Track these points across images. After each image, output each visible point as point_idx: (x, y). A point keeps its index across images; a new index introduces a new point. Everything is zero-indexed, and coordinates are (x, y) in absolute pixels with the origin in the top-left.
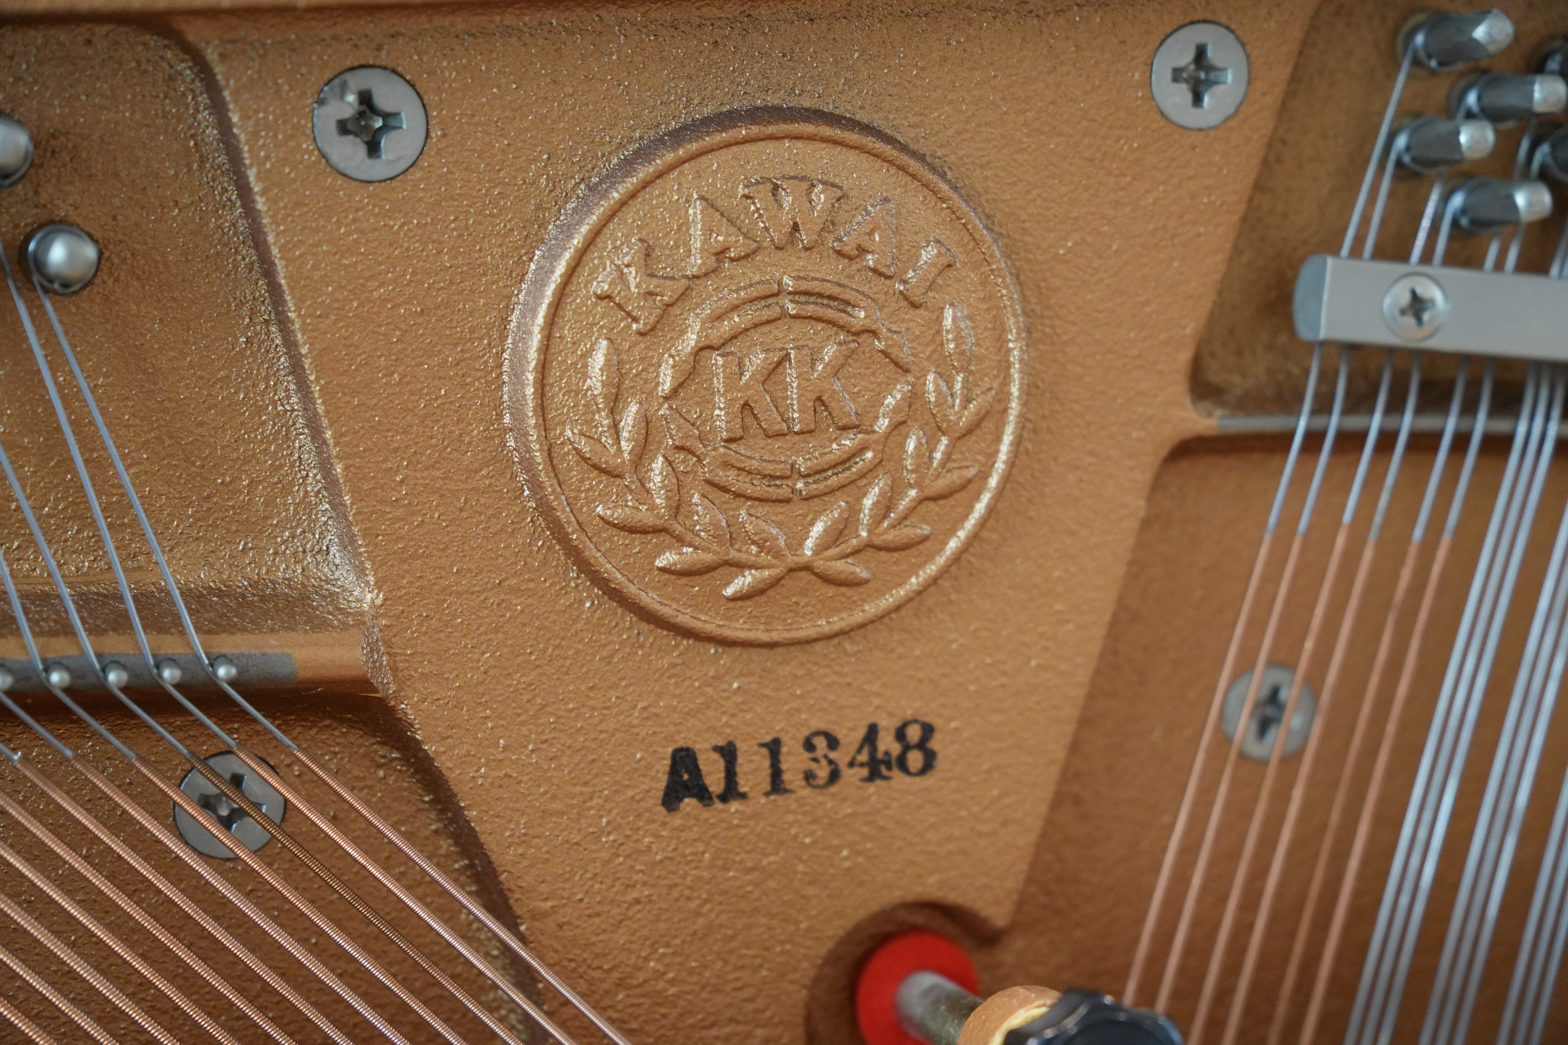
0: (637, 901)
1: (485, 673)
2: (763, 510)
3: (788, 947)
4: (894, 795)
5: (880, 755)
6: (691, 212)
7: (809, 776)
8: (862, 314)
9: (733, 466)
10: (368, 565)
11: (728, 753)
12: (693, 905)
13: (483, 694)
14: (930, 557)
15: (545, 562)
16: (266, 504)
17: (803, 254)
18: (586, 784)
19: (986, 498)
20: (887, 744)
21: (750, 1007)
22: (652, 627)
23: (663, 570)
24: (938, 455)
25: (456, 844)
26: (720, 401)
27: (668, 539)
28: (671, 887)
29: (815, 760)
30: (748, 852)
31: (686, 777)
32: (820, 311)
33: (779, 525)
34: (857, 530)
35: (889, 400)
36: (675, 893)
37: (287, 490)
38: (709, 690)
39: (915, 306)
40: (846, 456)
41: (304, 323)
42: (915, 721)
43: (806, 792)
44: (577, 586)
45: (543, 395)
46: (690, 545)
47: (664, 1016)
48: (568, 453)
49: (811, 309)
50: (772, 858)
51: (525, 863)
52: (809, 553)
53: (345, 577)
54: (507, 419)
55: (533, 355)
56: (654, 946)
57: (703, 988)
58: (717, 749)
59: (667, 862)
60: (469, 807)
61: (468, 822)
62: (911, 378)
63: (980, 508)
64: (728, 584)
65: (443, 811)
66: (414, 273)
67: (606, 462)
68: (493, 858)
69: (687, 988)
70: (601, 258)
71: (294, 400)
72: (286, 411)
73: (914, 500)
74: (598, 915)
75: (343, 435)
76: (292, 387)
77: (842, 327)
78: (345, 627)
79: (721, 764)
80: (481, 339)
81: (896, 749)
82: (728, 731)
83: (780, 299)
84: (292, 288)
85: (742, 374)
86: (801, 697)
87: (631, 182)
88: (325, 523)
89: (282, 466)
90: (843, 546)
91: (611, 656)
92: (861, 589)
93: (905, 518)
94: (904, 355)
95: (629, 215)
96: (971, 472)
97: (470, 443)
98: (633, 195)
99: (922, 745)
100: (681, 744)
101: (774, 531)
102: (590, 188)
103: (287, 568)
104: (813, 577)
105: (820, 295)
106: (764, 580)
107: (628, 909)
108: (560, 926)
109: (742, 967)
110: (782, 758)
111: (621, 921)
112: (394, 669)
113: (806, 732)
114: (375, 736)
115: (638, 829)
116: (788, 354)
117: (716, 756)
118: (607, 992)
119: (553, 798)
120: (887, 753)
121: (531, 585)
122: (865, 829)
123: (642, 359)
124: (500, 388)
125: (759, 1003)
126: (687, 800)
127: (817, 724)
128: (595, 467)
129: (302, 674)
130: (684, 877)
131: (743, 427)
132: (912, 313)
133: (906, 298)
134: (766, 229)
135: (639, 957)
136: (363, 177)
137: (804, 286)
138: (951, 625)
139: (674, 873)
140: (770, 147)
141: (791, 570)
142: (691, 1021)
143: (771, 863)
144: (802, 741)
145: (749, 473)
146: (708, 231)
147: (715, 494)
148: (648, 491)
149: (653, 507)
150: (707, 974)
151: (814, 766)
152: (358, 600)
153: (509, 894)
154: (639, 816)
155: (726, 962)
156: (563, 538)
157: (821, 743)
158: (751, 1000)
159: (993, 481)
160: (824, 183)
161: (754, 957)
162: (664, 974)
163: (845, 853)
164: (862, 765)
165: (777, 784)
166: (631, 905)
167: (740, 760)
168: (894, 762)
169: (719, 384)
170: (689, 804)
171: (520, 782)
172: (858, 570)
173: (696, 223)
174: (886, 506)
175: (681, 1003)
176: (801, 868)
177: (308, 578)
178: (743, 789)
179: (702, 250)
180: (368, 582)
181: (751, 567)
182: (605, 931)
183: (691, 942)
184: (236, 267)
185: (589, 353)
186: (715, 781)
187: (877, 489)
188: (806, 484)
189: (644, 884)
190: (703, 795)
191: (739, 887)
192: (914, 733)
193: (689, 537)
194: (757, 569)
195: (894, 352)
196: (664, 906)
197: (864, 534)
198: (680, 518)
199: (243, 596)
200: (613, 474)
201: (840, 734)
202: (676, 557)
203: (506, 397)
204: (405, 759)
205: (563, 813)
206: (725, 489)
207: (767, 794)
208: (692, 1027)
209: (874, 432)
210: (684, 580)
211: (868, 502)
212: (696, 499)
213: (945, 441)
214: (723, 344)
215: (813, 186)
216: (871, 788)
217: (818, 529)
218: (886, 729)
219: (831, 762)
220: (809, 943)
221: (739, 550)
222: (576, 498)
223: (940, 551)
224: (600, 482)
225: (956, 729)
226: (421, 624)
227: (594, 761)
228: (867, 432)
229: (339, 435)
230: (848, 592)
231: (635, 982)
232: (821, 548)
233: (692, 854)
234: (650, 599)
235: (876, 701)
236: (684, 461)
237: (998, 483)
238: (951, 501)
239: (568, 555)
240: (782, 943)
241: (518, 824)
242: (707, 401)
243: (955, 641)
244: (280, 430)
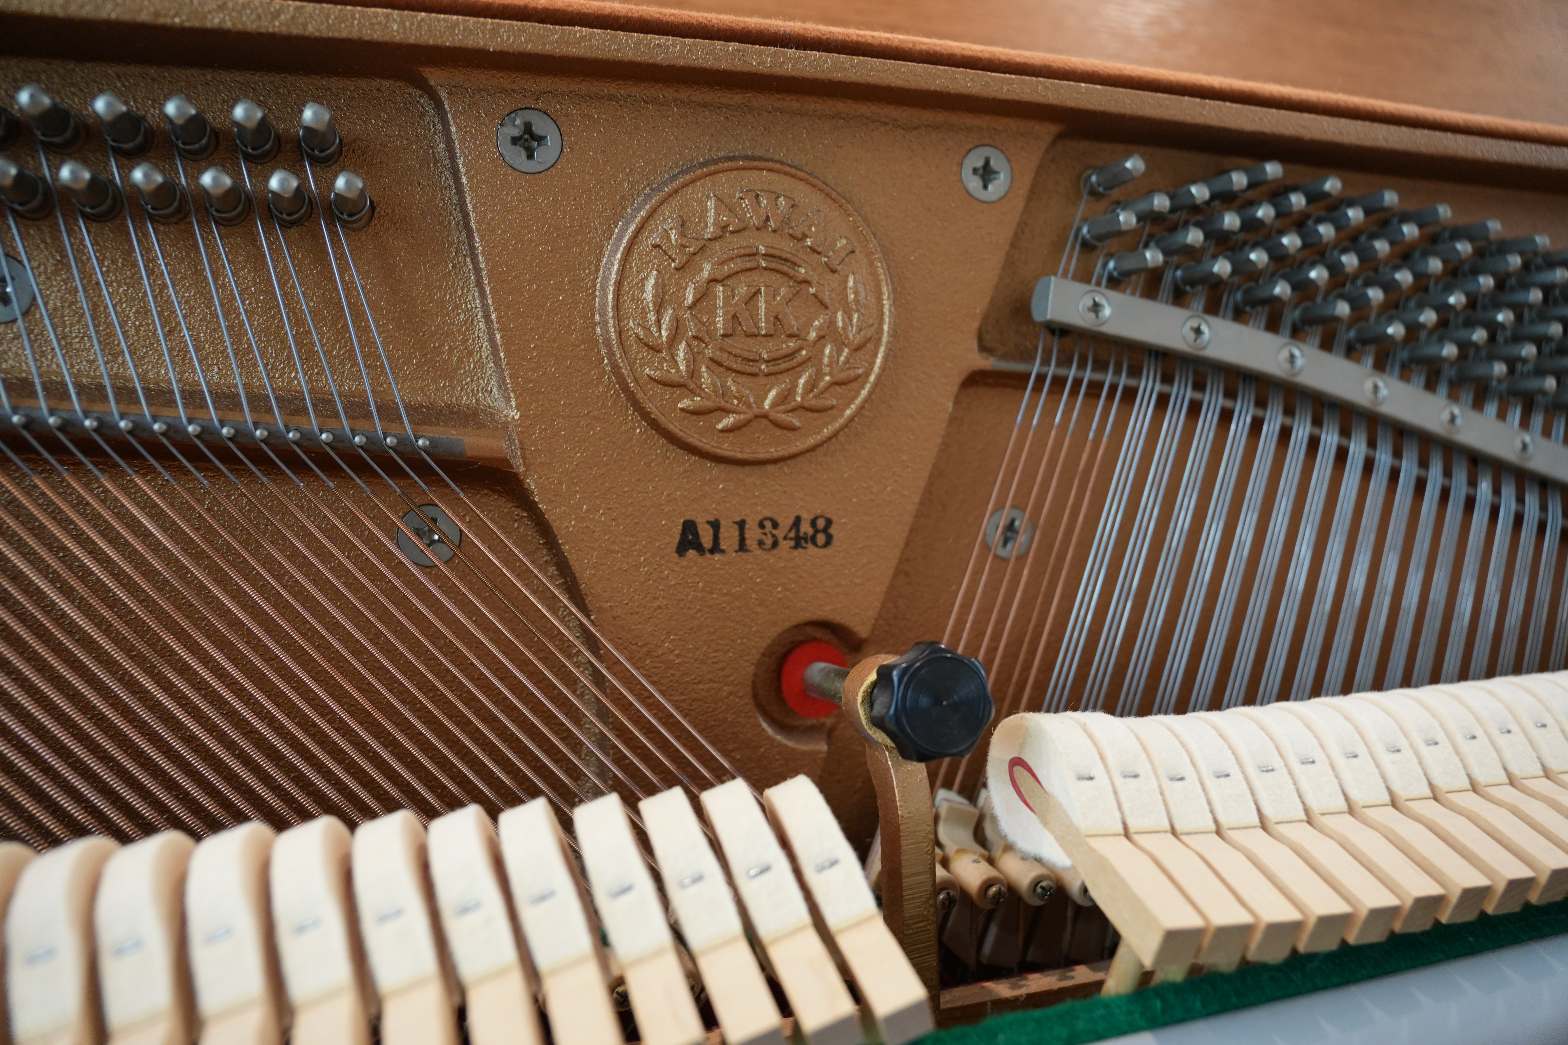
0: (659, 607)
1: (577, 465)
2: (742, 379)
3: (745, 640)
4: (808, 558)
5: (801, 534)
6: (709, 204)
7: (761, 543)
8: (803, 271)
9: (726, 351)
10: (512, 395)
11: (715, 525)
12: (691, 612)
13: (575, 478)
14: (835, 419)
15: (615, 403)
16: (458, 361)
17: (772, 234)
18: (632, 536)
19: (868, 386)
20: (806, 528)
21: (722, 673)
22: (675, 447)
23: (682, 410)
24: (842, 359)
25: (558, 569)
26: (720, 312)
27: (686, 392)
28: (679, 601)
29: (765, 534)
30: (724, 584)
31: (690, 537)
32: (779, 267)
33: (751, 389)
34: (795, 397)
35: (817, 323)
36: (682, 604)
37: (470, 353)
38: (706, 488)
39: (833, 271)
40: (790, 352)
41: (483, 249)
42: (822, 516)
43: (759, 552)
44: (633, 419)
45: (618, 300)
46: (699, 396)
47: (672, 675)
48: (631, 336)
49: (773, 265)
50: (738, 589)
51: (595, 580)
52: (767, 407)
53: (500, 404)
54: (597, 317)
55: (613, 277)
56: (669, 633)
57: (696, 660)
58: (709, 523)
59: (677, 586)
60: (564, 544)
61: (563, 553)
62: (829, 312)
63: (864, 393)
64: (719, 422)
65: (550, 550)
66: (549, 228)
67: (652, 342)
68: (577, 575)
69: (686, 660)
70: (656, 224)
71: (478, 301)
72: (472, 308)
73: (828, 383)
74: (636, 613)
75: (501, 317)
76: (477, 294)
77: (791, 278)
78: (497, 428)
79: (711, 531)
80: (584, 270)
81: (810, 531)
82: (716, 513)
83: (757, 257)
84: (478, 229)
85: (733, 297)
86: (758, 497)
88: (491, 375)
89: (468, 340)
90: (787, 405)
91: (650, 462)
92: (796, 433)
93: (822, 393)
94: (826, 296)
95: (674, 203)
96: (860, 371)
97: (575, 329)
98: (676, 192)
99: (825, 530)
100: (688, 518)
101: (747, 392)
102: (651, 189)
103: (468, 398)
104: (769, 423)
105: (780, 258)
106: (740, 420)
107: (654, 611)
108: (614, 618)
109: (718, 650)
110: (746, 531)
111: (650, 618)
112: (524, 458)
113: (760, 518)
114: (513, 502)
115: (662, 565)
116: (760, 289)
117: (708, 527)
118: (640, 658)
119: (613, 542)
120: (805, 533)
121: (606, 416)
122: (791, 576)
123: (677, 284)
124: (594, 298)
125: (727, 671)
126: (690, 551)
127: (766, 513)
128: (646, 345)
129: (469, 453)
130: (687, 596)
131: (734, 330)
132: (830, 276)
133: (828, 266)
134: (751, 217)
135: (659, 640)
136: (524, 170)
137: (770, 251)
138: (843, 463)
139: (681, 593)
140: (755, 174)
141: (756, 417)
142: (688, 679)
143: (737, 591)
144: (757, 522)
145: (735, 356)
146: (717, 214)
147: (715, 367)
148: (676, 362)
149: (678, 370)
150: (698, 653)
151: (764, 537)
152: (506, 416)
153: (585, 597)
154: (662, 558)
155: (709, 647)
156: (625, 389)
157: (768, 524)
158: (722, 669)
159: (872, 378)
160: (784, 196)
161: (726, 645)
162: (673, 651)
163: (779, 589)
164: (791, 539)
165: (742, 546)
166: (656, 609)
167: (722, 530)
168: (809, 539)
169: (720, 302)
170: (692, 553)
171: (594, 532)
172: (794, 421)
173: (711, 209)
174: (811, 386)
175: (682, 668)
176: (754, 595)
177: (479, 405)
178: (723, 547)
179: (714, 224)
180: (511, 406)
181: (733, 412)
182: (640, 623)
183: (689, 633)
184: (450, 224)
185: (646, 278)
186: (707, 540)
187: (807, 374)
188: (767, 366)
189: (664, 598)
190: (700, 549)
191: (718, 604)
192: (821, 523)
193: (698, 391)
194: (737, 413)
195: (820, 296)
196: (675, 611)
197: (799, 399)
198: (694, 380)
199: (441, 411)
200: (657, 350)
201: (780, 520)
202: (690, 403)
203: (597, 305)
204: (529, 517)
205: (619, 552)
206: (720, 364)
207: (736, 551)
208: (687, 682)
209: (807, 340)
210: (694, 418)
211: (802, 381)
212: (703, 369)
213: (846, 350)
214: (724, 280)
215: (778, 197)
216: (796, 553)
217: (772, 394)
218: (805, 519)
219: (773, 536)
220: (757, 640)
221: (727, 402)
222: (635, 363)
223: (841, 416)
224: (648, 354)
225: (845, 523)
226: (541, 433)
227: (637, 523)
228: (803, 340)
229: (499, 318)
230: (790, 434)
231: (656, 654)
232: (774, 405)
233: (691, 582)
234: (674, 427)
235: (801, 503)
236: (698, 346)
237: (875, 379)
238: (848, 387)
239: (628, 400)
240: (742, 638)
241: (592, 556)
242: (712, 312)
243: (846, 472)
244: (468, 319)
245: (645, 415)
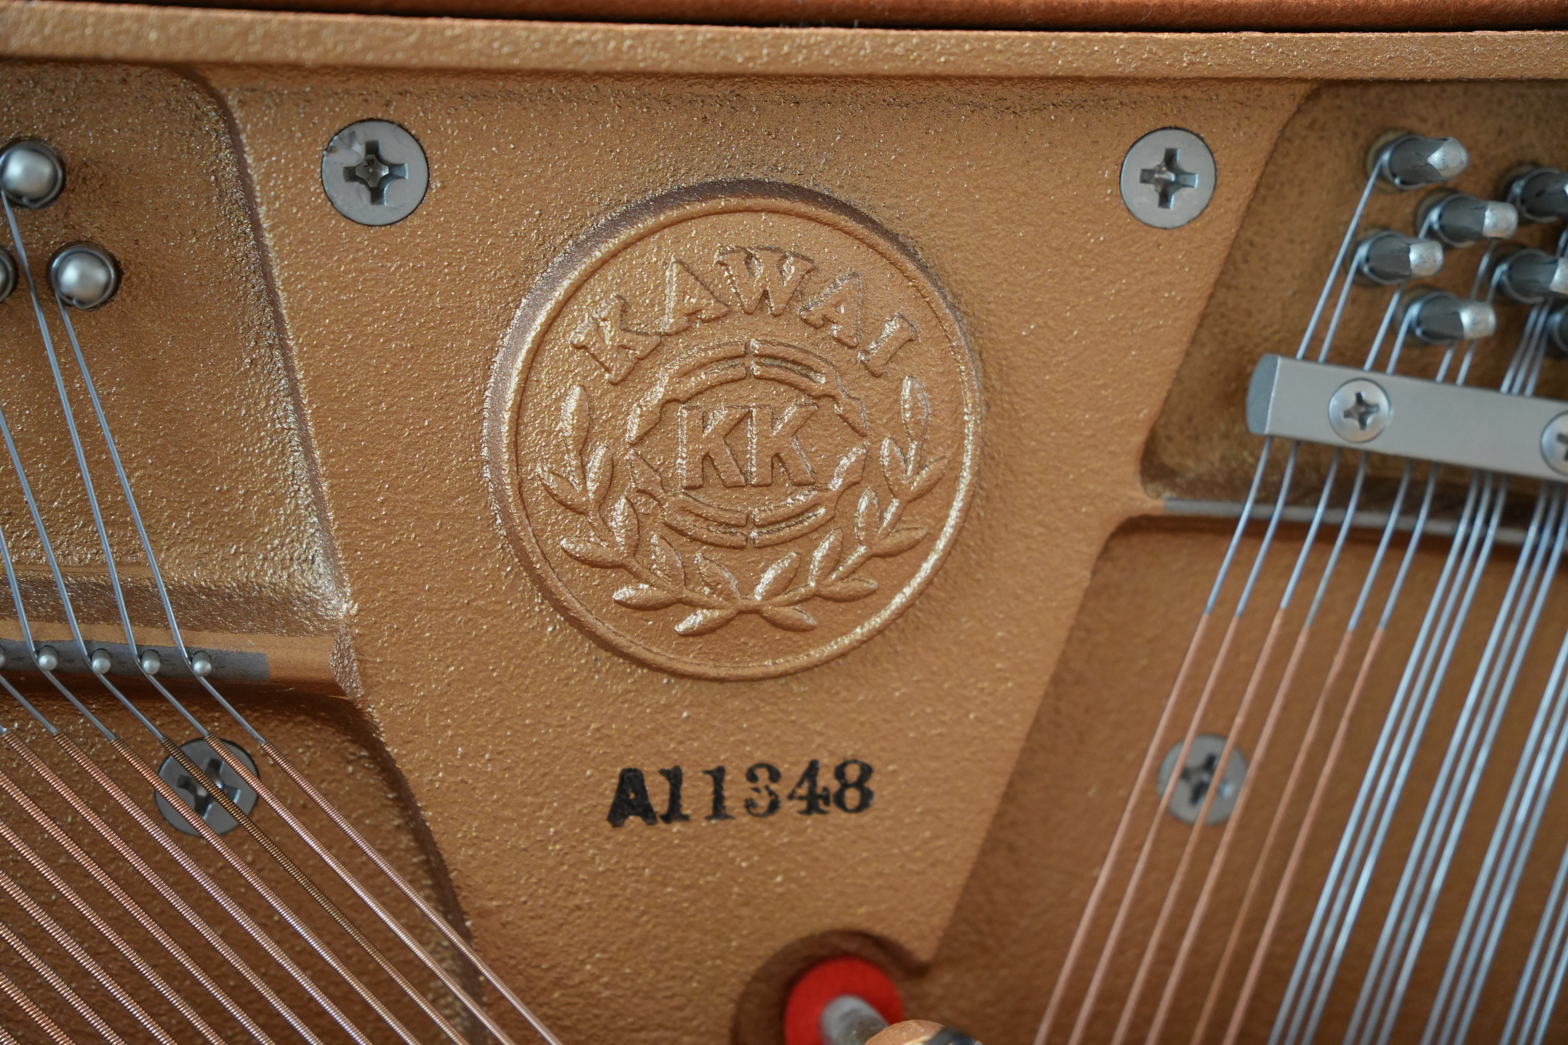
0: (578, 908)
1: (449, 685)
2: (717, 555)
3: (719, 962)
4: (830, 829)
5: (819, 791)
6: (668, 273)
7: (750, 805)
8: (823, 381)
9: (691, 512)
10: (346, 577)
11: (674, 777)
12: (632, 915)
13: (446, 705)
14: (876, 611)
15: (512, 587)
16: (259, 513)
17: (771, 320)
18: (537, 795)
19: (933, 558)
20: (827, 780)
21: (679, 1015)
22: (609, 654)
23: (620, 603)
24: (888, 516)
25: (416, 840)
26: (683, 451)
27: (626, 575)
28: (612, 897)
29: (757, 790)
30: (687, 871)
31: (632, 796)
32: (783, 374)
33: (732, 570)
34: (806, 580)
35: (845, 462)
36: (615, 904)
37: (279, 502)
38: (660, 718)
39: (875, 375)
40: (799, 510)
41: (300, 351)
42: (855, 761)
43: (746, 819)
44: (541, 611)
45: (517, 433)
46: (646, 582)
47: (596, 1016)
48: (537, 489)
49: (774, 372)
50: (709, 878)
51: (474, 864)
52: (759, 598)
53: (326, 585)
54: (485, 452)
55: (510, 396)
56: (592, 950)
57: (636, 993)
58: (663, 772)
59: (609, 874)
60: (425, 808)
61: (424, 821)
62: (867, 443)
63: (927, 567)
64: (680, 621)
65: (404, 809)
66: (407, 312)
67: (571, 499)
68: (445, 856)
69: (620, 992)
70: (580, 310)
71: (291, 419)
72: (283, 429)
73: (863, 556)
74: (541, 917)
75: (330, 456)
76: (291, 407)
77: (803, 391)
78: (320, 632)
79: (667, 786)
80: (466, 376)
81: (834, 786)
82: (676, 757)
83: (746, 361)
84: (292, 318)
85: (704, 427)
86: (747, 730)
87: (612, 243)
88: (313, 535)
89: (276, 479)
90: (792, 593)
91: (569, 678)
92: (808, 635)
93: (854, 572)
94: (861, 420)
95: (610, 273)
96: (919, 534)
97: (449, 472)
98: (614, 255)
99: (860, 784)
100: (629, 765)
101: (727, 575)
102: (577, 245)
103: (275, 573)
104: (762, 621)
105: (784, 359)
106: (714, 620)
107: (569, 914)
108: (504, 925)
109: (674, 977)
110: (725, 786)
111: (562, 925)
112: (363, 675)
113: (749, 764)
114: (345, 734)
115: (584, 841)
116: (750, 412)
117: (662, 779)
118: (544, 990)
119: (505, 806)
120: (825, 789)
121: (498, 607)
122: (800, 858)
123: (613, 407)
124: (481, 422)
125: (688, 1012)
126: (631, 818)
127: (760, 756)
128: (562, 503)
129: (275, 673)
130: (624, 889)
131: (704, 478)
132: (871, 382)
133: (867, 368)
134: (737, 294)
135: (576, 959)
136: (365, 221)
137: (769, 350)
138: (895, 674)
139: (615, 884)
140: (747, 219)
141: (741, 613)
142: (622, 1023)
143: (707, 883)
144: (745, 771)
145: (706, 519)
146: (682, 293)
147: (673, 536)
148: (610, 529)
149: (613, 545)
150: (640, 981)
151: (755, 795)
152: (335, 609)
153: (457, 891)
154: (585, 829)
155: (659, 971)
156: (529, 567)
157: (763, 775)
158: (680, 1008)
159: (941, 544)
160: (795, 255)
161: (687, 969)
162: (599, 977)
163: (779, 879)
164: (801, 798)
165: (718, 809)
166: (572, 911)
167: (685, 785)
168: (832, 798)
169: (682, 435)
170: (634, 821)
171: (474, 789)
172: (805, 617)
173: (672, 285)
174: (835, 559)
175: (613, 1005)
176: (736, 889)
177: (293, 584)
178: (686, 811)
179: (675, 310)
180: (345, 593)
181: (703, 607)
182: (546, 933)
183: (627, 950)
184: (246, 294)
185: (563, 397)
186: (659, 802)
187: (827, 544)
188: (760, 533)
189: (586, 892)
190: (647, 813)
191: (676, 903)
192: (853, 773)
193: (645, 574)
194: (708, 609)
195: (852, 417)
196: (603, 914)
197: (813, 584)
198: (638, 556)
199: (230, 597)
200: (578, 511)
201: (783, 767)
202: (632, 592)
203: (485, 431)
204: (372, 758)
205: (514, 820)
206: (682, 533)
207: (709, 818)
208: (623, 1029)
209: (828, 490)
210: (638, 614)
211: (818, 555)
212: (655, 539)
213: (896, 503)
214: (689, 399)
215: (785, 257)
216: (809, 821)
217: (769, 576)
218: (826, 766)
219: (771, 793)
220: (738, 960)
221: (693, 590)
222: (543, 531)
223: (884, 605)
224: (566, 517)
225: (894, 772)
226: (391, 636)
227: (545, 775)
228: (820, 490)
229: (327, 456)
230: (797, 637)
231: (571, 983)
232: (771, 594)
233: (633, 868)
234: (605, 629)
235: (818, 740)
236: (645, 504)
237: (945, 546)
238: (900, 559)
239: (534, 582)
240: (714, 958)
241: (470, 827)
242: (670, 450)
243: (898, 689)
244: (277, 446)
245: (560, 607)
